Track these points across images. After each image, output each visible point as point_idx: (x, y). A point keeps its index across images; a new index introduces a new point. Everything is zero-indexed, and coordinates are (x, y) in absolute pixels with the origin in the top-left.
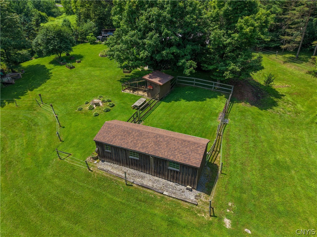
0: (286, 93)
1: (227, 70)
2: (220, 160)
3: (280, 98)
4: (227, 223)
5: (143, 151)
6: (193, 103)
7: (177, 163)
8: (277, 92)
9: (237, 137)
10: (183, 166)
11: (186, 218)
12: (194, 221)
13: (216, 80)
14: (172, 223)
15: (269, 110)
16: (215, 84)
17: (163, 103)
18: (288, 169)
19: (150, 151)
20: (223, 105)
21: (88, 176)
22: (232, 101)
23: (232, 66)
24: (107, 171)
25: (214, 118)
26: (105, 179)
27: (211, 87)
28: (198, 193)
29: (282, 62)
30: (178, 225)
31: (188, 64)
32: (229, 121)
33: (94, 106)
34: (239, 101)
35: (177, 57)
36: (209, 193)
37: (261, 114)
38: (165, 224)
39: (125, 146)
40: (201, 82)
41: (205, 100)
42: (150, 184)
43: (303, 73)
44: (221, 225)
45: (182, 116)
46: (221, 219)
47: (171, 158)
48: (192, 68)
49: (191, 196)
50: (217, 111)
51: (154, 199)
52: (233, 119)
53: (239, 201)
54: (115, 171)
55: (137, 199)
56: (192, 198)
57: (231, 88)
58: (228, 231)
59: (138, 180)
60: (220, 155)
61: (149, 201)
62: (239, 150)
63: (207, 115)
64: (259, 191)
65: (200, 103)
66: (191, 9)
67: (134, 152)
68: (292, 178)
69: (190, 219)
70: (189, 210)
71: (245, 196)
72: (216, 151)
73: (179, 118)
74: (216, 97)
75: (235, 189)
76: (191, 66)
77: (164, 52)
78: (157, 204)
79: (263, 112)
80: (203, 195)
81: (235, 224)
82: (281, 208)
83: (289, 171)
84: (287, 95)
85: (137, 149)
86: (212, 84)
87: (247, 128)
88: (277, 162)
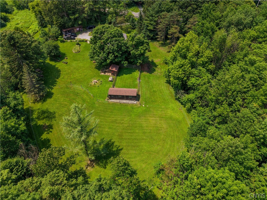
0: (159, 64)
1: (138, 63)
2: (140, 93)
3: (156, 67)
4: (143, 106)
5: (123, 95)
6: (128, 75)
7: (131, 96)
8: (156, 64)
9: (144, 86)
10: (133, 96)
11: (135, 107)
12: (137, 107)
13: (134, 65)
14: (133, 108)
15: (153, 74)
16: (134, 66)
17: (118, 77)
18: (156, 92)
19: (124, 94)
20: (138, 74)
21: (109, 104)
22: (141, 72)
23: (139, 61)
24: (113, 102)
25: (136, 80)
26: (114, 103)
27: (133, 67)
28: (136, 101)
29: (158, 46)
30: (134, 108)
31: (125, 62)
32: (141, 81)
33: (95, 83)
34: (143, 72)
35: (121, 61)
36: (139, 101)
37: (150, 76)
38: (131, 109)
39: (118, 95)
40: (129, 65)
41: (132, 73)
42: (125, 102)
43: (165, 52)
44: (142, 106)
45: (126, 81)
46: (142, 105)
47: (130, 95)
48: (126, 64)
49: (135, 102)
50: (137, 77)
51: (127, 105)
52: (142, 80)
53: (145, 101)
54: (115, 101)
55: (124, 106)
56: (136, 103)
57: (140, 67)
58: (144, 107)
59: (122, 102)
60: (140, 92)
61: (127, 106)
62: (144, 90)
63: (134, 79)
64: (149, 98)
65: (130, 75)
66: (123, 44)
67: (120, 96)
68: (157, 94)
69: (136, 107)
70: (135, 105)
71: (146, 100)
72: (139, 91)
73: (126, 82)
74: (135, 71)
75: (144, 99)
76: (126, 63)
77: (116, 60)
78: (128, 106)
79: (150, 75)
80: (138, 102)
81: (145, 105)
82: (154, 101)
83: (156, 93)
84: (159, 65)
85: (121, 95)
86: (133, 66)
87: (146, 82)
88: (154, 91)
